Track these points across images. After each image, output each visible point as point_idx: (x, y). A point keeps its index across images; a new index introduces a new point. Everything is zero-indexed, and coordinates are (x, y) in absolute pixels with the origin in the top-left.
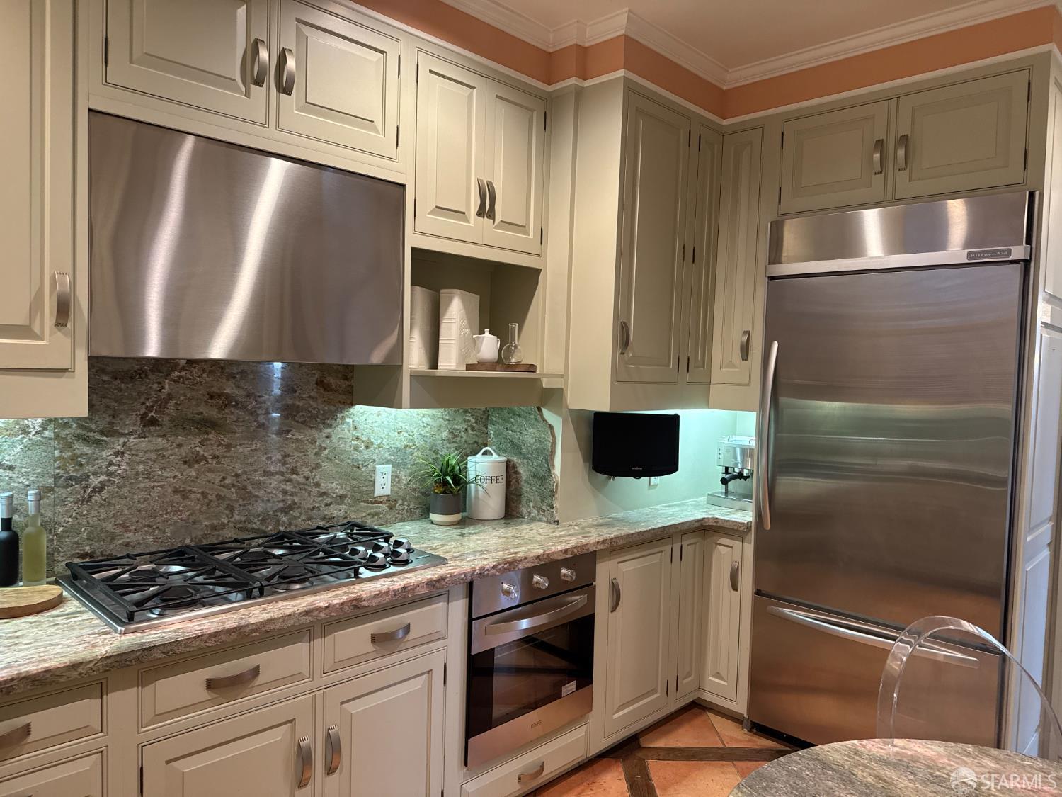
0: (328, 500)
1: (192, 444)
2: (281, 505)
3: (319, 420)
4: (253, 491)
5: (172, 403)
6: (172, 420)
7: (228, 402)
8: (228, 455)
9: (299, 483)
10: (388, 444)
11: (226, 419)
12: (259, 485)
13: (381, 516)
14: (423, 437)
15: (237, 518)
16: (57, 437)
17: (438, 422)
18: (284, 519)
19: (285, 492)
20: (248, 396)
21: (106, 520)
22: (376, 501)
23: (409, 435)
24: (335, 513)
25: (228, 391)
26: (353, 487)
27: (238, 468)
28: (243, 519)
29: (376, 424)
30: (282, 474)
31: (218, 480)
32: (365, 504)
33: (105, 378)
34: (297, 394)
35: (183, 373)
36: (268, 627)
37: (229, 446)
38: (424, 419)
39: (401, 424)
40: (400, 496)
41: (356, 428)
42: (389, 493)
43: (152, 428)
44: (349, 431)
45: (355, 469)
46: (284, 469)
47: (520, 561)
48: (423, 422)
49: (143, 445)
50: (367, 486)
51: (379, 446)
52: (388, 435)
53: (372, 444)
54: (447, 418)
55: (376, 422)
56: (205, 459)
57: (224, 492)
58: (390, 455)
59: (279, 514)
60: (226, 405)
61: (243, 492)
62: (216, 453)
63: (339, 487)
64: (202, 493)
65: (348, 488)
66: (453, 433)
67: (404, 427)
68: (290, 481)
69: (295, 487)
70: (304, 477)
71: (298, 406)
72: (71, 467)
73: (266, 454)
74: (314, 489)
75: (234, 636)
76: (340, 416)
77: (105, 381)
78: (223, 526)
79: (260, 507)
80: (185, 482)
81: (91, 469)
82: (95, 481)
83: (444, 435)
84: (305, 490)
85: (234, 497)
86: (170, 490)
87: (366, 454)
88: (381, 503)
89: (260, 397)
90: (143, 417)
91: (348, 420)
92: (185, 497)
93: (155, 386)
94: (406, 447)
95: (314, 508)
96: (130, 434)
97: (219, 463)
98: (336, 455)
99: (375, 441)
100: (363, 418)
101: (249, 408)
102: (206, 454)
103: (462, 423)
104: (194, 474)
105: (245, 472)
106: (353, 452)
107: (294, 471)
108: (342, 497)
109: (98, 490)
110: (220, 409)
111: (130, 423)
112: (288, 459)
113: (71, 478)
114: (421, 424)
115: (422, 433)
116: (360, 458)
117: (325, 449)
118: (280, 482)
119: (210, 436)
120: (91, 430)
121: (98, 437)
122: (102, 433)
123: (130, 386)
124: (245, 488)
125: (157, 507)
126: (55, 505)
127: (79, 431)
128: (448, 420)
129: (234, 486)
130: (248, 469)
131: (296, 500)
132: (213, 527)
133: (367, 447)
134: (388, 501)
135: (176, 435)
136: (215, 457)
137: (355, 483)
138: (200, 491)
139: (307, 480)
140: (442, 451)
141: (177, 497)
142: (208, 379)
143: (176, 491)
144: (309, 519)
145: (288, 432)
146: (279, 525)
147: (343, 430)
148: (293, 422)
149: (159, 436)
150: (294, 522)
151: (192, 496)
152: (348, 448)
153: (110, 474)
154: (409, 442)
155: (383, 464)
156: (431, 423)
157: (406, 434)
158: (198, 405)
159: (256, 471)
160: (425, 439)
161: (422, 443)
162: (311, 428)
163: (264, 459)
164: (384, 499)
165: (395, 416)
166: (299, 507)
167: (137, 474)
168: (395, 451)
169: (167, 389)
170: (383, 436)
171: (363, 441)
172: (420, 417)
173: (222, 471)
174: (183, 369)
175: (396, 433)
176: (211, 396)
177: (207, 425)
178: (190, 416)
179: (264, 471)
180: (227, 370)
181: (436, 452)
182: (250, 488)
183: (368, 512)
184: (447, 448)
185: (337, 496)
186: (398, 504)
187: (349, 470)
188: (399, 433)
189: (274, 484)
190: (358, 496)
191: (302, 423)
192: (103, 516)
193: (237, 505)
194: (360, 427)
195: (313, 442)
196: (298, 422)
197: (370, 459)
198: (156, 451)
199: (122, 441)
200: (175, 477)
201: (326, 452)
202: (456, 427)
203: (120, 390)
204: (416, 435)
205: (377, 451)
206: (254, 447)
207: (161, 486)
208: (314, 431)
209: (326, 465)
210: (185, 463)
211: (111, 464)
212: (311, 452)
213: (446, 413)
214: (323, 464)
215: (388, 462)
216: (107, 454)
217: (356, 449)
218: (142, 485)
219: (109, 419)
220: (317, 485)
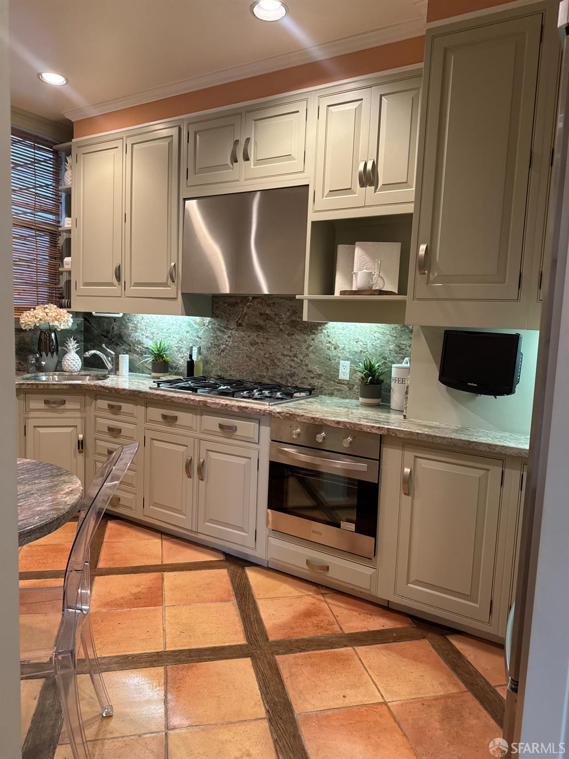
0: (312, 376)
1: (254, 336)
2: (289, 372)
3: (308, 330)
4: (277, 362)
5: (246, 317)
6: (247, 325)
7: (268, 318)
8: (267, 343)
9: (297, 363)
10: (349, 348)
11: (266, 326)
12: (279, 360)
13: (343, 392)
14: (375, 347)
15: (270, 374)
16: (212, 328)
17: (386, 337)
18: (290, 380)
19: (291, 367)
20: (276, 315)
21: (225, 363)
22: (341, 382)
23: (364, 344)
24: (316, 384)
25: (267, 312)
26: (326, 371)
27: (271, 350)
28: (272, 375)
29: (341, 335)
30: (290, 356)
31: (262, 354)
32: (334, 383)
33: (226, 305)
34: (298, 315)
35: (251, 304)
36: (173, 399)
37: (267, 339)
38: (375, 335)
39: (358, 337)
40: (356, 383)
41: (328, 336)
42: (348, 379)
43: (240, 327)
44: (325, 337)
45: (328, 360)
46: (290, 354)
47: (298, 416)
48: (375, 337)
49: (237, 334)
50: (335, 372)
51: (343, 349)
52: (349, 342)
53: (339, 347)
54: (395, 335)
55: (341, 333)
56: (258, 343)
57: (265, 361)
58: (350, 355)
59: (288, 376)
60: (267, 319)
61: (272, 362)
62: (263, 341)
63: (318, 369)
64: (257, 359)
65: (324, 371)
66: (399, 347)
67: (360, 339)
68: (293, 360)
69: (295, 364)
70: (300, 360)
71: (298, 321)
72: (215, 341)
73: (282, 345)
74: (305, 367)
75: (162, 398)
76: (320, 328)
77: (225, 307)
78: (264, 377)
79: (279, 371)
80: (250, 353)
81: (221, 342)
82: (222, 347)
83: (392, 347)
84: (301, 367)
85: (269, 364)
86: (245, 355)
87: (334, 353)
88: (344, 384)
89: (281, 315)
90: (237, 322)
91: (324, 331)
92: (250, 360)
93: (241, 309)
94: (361, 351)
95: (305, 378)
96: (233, 329)
97: (263, 346)
98: (317, 351)
99: (340, 346)
100: (333, 331)
101: (276, 321)
102: (259, 341)
103: (408, 340)
104: (254, 350)
105: (273, 352)
106: (326, 350)
107: (295, 356)
108: (320, 375)
109: (223, 351)
110: (264, 321)
111: (233, 325)
112: (292, 349)
113: (215, 345)
114: (373, 338)
115: (374, 344)
116: (331, 355)
117: (311, 346)
118: (289, 360)
119: (260, 333)
120: (221, 326)
121: (223, 329)
122: (225, 328)
123: (233, 309)
124: (273, 360)
125: (241, 362)
126: (211, 354)
127: (218, 326)
128: (395, 337)
129: (269, 358)
130: (275, 351)
131: (296, 371)
132: (260, 376)
133: (335, 348)
134: (348, 384)
135: (248, 331)
136: (262, 343)
137: (328, 369)
138: (256, 358)
139: (302, 361)
140: (389, 358)
141: (248, 359)
142: (260, 307)
143: (247, 356)
144: (302, 383)
145: (293, 334)
146: (288, 382)
147: (321, 336)
148: (295, 330)
149: (242, 331)
150: (295, 383)
151: (253, 360)
152: (324, 347)
153: (227, 345)
154: (363, 349)
155: (345, 360)
156: (381, 338)
157: (361, 343)
158: (256, 318)
159: (278, 353)
160: (376, 349)
161: (373, 351)
162: (304, 334)
163: (282, 347)
164: (346, 382)
165: (354, 331)
166: (297, 376)
167: (234, 346)
168: (354, 353)
169: (245, 311)
170: (346, 343)
171: (333, 345)
172: (372, 333)
173: (264, 350)
174: (251, 302)
175: (355, 342)
176: (261, 315)
177: (259, 328)
178: (253, 323)
179: (282, 354)
180: (267, 302)
181: (385, 358)
182: (275, 361)
183: (335, 388)
184: (394, 356)
185: (317, 374)
186: (355, 388)
187: (324, 360)
188: (356, 342)
189: (286, 361)
190: (329, 377)
191: (300, 330)
192: (224, 362)
193: (270, 368)
194: (332, 336)
195: (305, 342)
196: (298, 330)
197: (337, 356)
198: (241, 337)
199: (230, 331)
200: (247, 350)
201: (312, 348)
202: (402, 342)
203: (230, 311)
204: (369, 345)
205: (341, 352)
206: (277, 341)
207: (242, 353)
208: (306, 336)
209: (311, 355)
210: (251, 344)
211: (227, 341)
212: (304, 346)
213: (394, 332)
214: (310, 354)
215: (348, 359)
216: (226, 336)
217: (329, 348)
218: (236, 352)
219: (227, 322)
220: (307, 365)
